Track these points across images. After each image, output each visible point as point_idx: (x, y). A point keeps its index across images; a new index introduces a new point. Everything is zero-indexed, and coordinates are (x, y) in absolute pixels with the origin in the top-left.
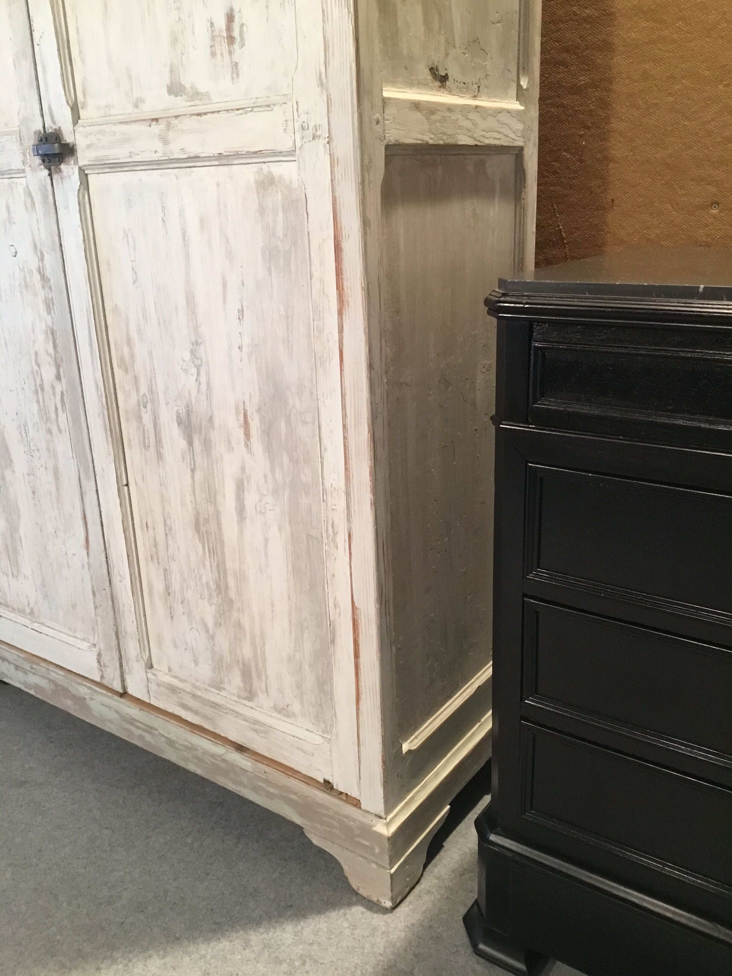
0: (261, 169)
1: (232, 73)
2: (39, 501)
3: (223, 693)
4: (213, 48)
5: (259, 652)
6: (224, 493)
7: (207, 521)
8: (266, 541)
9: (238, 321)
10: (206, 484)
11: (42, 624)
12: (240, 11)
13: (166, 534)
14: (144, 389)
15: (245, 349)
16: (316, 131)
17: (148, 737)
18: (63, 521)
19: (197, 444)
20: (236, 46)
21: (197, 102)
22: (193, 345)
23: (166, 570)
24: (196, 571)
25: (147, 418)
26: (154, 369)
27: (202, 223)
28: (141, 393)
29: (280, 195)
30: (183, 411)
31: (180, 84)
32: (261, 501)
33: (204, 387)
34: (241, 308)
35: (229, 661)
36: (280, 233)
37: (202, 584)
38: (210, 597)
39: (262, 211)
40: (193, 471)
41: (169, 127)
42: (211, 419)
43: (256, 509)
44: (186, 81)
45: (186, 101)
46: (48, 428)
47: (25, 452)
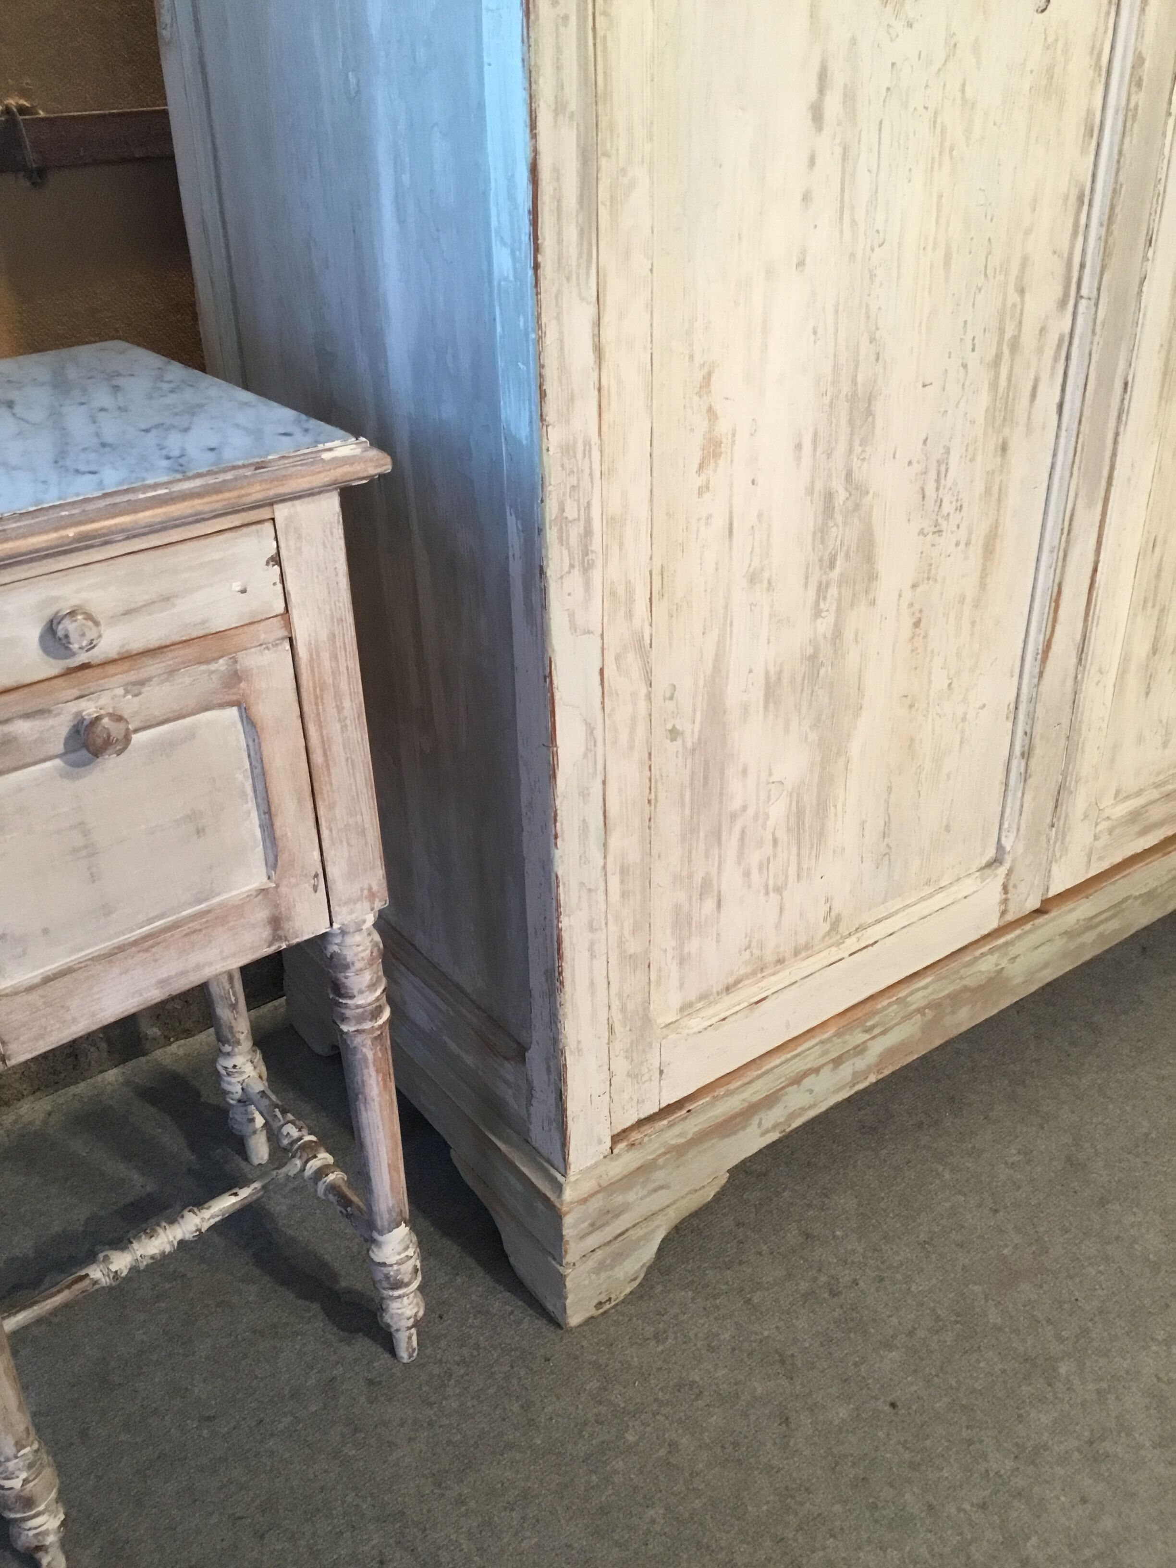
2: (926, 635)
46: (1001, 441)
47: (922, 532)
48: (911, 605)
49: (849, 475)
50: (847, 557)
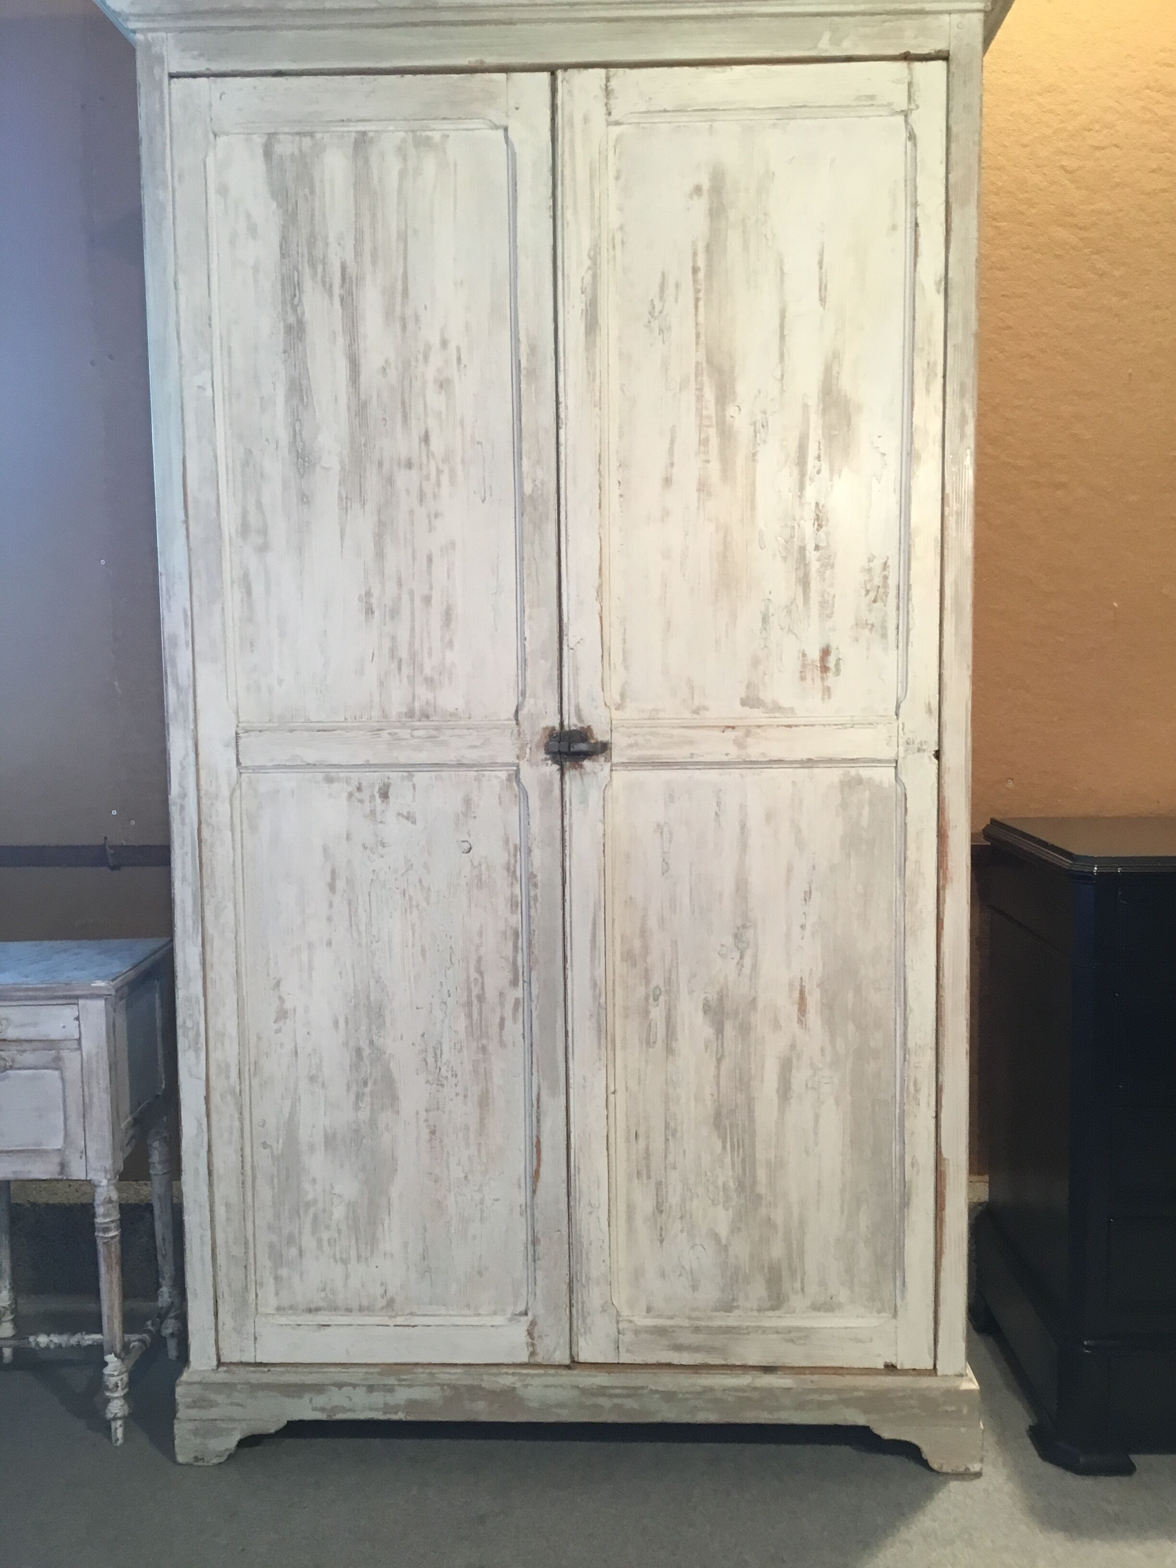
0: (849, 772)
1: (824, 694)
2: (441, 1141)
3: (737, 1312)
4: (803, 674)
5: (795, 1246)
6: (762, 1076)
7: (733, 1112)
8: (817, 1117)
9: (804, 902)
10: (738, 1071)
11: (412, 1314)
12: (837, 648)
13: (667, 1140)
14: (657, 980)
15: (808, 927)
16: (921, 745)
17: (630, 1403)
18: (484, 1160)
19: (729, 1030)
20: (830, 674)
21: (777, 715)
22: (738, 928)
23: (659, 1184)
24: (709, 1174)
25: (657, 1013)
26: (677, 959)
27: (769, 817)
28: (653, 985)
29: (867, 793)
30: (713, 997)
31: (758, 699)
32: (814, 1075)
33: (747, 970)
34: (808, 890)
35: (747, 1271)
36: (864, 822)
37: (717, 1187)
38: (728, 1199)
39: (844, 805)
40: (719, 1061)
41: (748, 734)
42: (754, 1001)
43: (806, 1085)
44: (767, 696)
45: (763, 713)
46: (480, 1046)
47: (427, 1082)
48: (427, 1120)
49: (371, 1042)
50: (375, 1082)
